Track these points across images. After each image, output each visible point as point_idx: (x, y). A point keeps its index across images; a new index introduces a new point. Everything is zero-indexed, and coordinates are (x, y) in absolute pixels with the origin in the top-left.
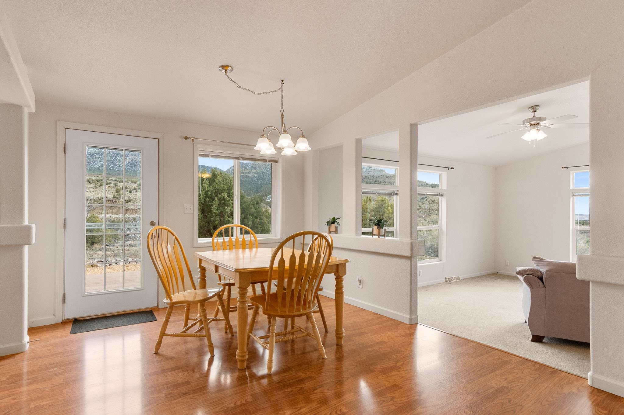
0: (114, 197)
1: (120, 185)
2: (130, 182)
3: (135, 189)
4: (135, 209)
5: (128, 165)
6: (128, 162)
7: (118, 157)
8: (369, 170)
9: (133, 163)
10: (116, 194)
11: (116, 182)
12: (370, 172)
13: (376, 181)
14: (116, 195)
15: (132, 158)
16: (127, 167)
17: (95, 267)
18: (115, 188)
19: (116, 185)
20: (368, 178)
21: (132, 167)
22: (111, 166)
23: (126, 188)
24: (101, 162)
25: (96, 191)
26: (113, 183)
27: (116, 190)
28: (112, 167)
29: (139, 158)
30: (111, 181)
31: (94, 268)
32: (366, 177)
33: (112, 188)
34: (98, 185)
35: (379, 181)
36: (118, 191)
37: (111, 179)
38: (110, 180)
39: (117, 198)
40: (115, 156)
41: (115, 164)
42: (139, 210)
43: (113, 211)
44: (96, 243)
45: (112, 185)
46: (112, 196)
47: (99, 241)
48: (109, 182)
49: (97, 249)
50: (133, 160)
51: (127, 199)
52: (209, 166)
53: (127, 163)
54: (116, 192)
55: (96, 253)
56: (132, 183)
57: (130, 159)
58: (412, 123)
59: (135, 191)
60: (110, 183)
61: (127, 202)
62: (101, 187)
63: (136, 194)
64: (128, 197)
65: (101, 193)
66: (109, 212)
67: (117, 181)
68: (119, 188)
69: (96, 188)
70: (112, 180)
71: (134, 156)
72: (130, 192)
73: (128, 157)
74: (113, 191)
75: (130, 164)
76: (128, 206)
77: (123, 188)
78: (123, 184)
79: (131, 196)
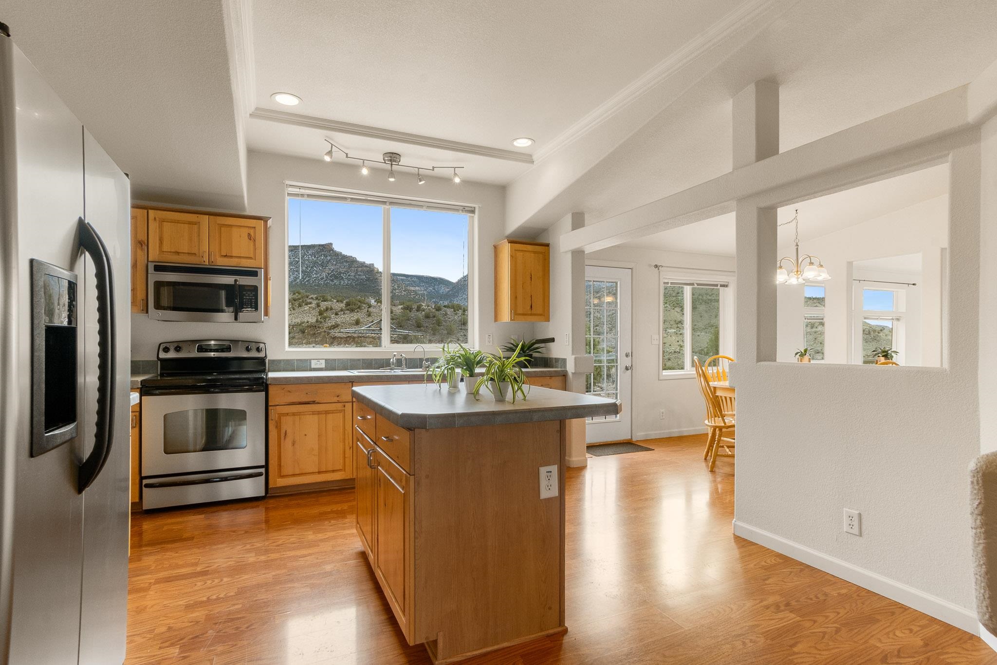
0: (317, 321)
1: (324, 305)
2: (335, 301)
3: (342, 310)
5: (328, 278)
7: (315, 267)
9: (334, 274)
10: (319, 317)
11: (317, 301)
14: (319, 319)
16: (326, 280)
18: (318, 310)
19: (318, 305)
21: (332, 281)
22: (307, 279)
23: (331, 309)
24: (294, 274)
25: (294, 314)
26: (315, 302)
28: (308, 281)
29: (342, 268)
30: (311, 301)
33: (313, 309)
34: (295, 306)
36: (321, 313)
37: (310, 297)
38: (310, 299)
39: (321, 322)
40: (311, 265)
42: (348, 339)
43: (317, 340)
45: (313, 305)
46: (314, 320)
48: (309, 301)
52: (432, 276)
53: (326, 275)
54: (318, 314)
56: (338, 301)
57: (330, 269)
58: (943, 247)
59: (342, 313)
60: (310, 303)
61: (334, 328)
62: (300, 308)
63: (344, 316)
65: (300, 316)
66: (312, 341)
67: (319, 300)
68: (322, 309)
69: (294, 309)
70: (312, 298)
71: (335, 265)
72: (336, 314)
73: (327, 266)
74: (316, 312)
75: (330, 277)
76: (335, 333)
77: (327, 309)
78: (328, 303)
79: (339, 320)
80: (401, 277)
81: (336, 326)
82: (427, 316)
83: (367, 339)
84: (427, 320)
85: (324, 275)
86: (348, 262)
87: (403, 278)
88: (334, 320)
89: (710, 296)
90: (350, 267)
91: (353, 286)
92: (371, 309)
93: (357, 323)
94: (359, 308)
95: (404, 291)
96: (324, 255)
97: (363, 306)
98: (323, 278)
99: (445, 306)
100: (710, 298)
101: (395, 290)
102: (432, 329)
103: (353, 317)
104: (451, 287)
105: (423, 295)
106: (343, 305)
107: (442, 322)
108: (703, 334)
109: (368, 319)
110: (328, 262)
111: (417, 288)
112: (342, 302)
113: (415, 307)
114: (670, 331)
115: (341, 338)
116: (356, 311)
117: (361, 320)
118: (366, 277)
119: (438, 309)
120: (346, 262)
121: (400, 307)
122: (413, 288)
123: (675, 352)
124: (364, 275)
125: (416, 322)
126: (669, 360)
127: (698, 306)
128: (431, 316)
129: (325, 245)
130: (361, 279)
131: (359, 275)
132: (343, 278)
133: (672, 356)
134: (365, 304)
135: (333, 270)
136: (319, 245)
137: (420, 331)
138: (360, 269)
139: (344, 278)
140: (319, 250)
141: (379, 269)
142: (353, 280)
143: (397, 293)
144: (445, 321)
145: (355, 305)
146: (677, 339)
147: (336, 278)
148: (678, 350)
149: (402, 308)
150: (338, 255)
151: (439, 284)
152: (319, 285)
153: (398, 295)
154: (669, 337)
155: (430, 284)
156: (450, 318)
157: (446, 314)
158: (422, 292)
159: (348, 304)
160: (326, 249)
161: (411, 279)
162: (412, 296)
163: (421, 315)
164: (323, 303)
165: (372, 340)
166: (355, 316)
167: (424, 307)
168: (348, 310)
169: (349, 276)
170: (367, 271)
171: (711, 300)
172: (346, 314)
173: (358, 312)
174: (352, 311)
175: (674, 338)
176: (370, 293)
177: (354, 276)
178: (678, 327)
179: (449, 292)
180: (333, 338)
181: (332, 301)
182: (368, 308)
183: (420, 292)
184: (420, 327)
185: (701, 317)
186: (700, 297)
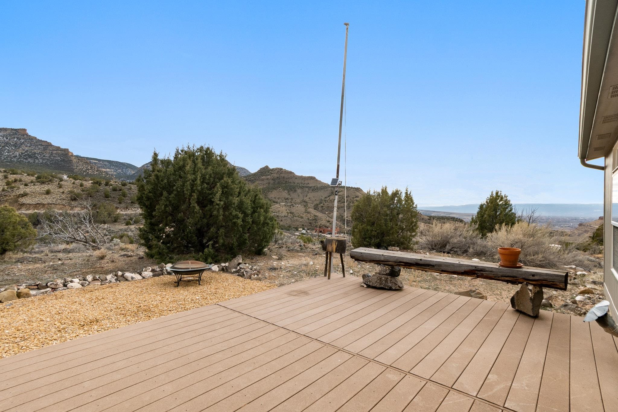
0: (4, 190)
1: (12, 177)
2: (26, 174)
3: (32, 182)
4: (33, 204)
5: (21, 157)
6: (21, 153)
7: (7, 147)
8: (281, 172)
9: (28, 154)
10: (6, 187)
11: (5, 174)
12: (281, 173)
13: (286, 182)
15: (27, 149)
16: (19, 158)
17: (24, 297)
18: (5, 181)
19: (6, 177)
20: (280, 179)
21: (26, 159)
23: (21, 181)
27: (6, 183)
29: (36, 150)
31: (22, 300)
32: (278, 178)
35: (289, 182)
39: (8, 191)
40: (3, 145)
41: (2, 154)
44: (10, 250)
47: (15, 246)
49: (14, 260)
50: (27, 151)
51: (23, 193)
53: (19, 154)
54: (6, 185)
55: (13, 267)
56: (28, 175)
57: (23, 150)
61: (23, 196)
63: (34, 187)
64: (23, 191)
67: (7, 173)
68: (10, 180)
71: (29, 147)
72: (26, 185)
73: (21, 147)
74: (2, 183)
75: (24, 156)
76: (23, 200)
77: (16, 181)
78: (16, 176)
79: (28, 190)
80: (94, 161)
81: (25, 195)
82: (114, 190)
83: (58, 206)
84: (114, 192)
85: (17, 154)
86: (43, 145)
87: (95, 161)
88: (22, 189)
89: (303, 184)
90: (45, 149)
91: (48, 165)
92: (62, 183)
93: (48, 192)
94: (50, 181)
95: (96, 171)
96: (17, 138)
97: (54, 180)
98: (16, 156)
99: (130, 183)
100: (303, 185)
101: (89, 170)
102: (119, 199)
103: (44, 188)
104: (136, 171)
105: (112, 175)
106: (33, 178)
107: (127, 194)
108: (300, 206)
109: (59, 190)
110: (22, 144)
111: (108, 170)
112: (33, 175)
113: (104, 182)
114: (282, 204)
115: (30, 205)
116: (47, 183)
117: (52, 191)
118: (61, 158)
119: (124, 185)
120: (41, 145)
121: (91, 182)
122: (104, 170)
123: (285, 216)
124: (58, 157)
125: (104, 193)
126: (282, 221)
127: (297, 190)
128: (118, 189)
129: (19, 129)
130: (56, 160)
131: (54, 157)
132: (37, 158)
133: (283, 219)
134: (57, 178)
135: (27, 150)
136: (12, 129)
137: (108, 200)
138: (55, 152)
139: (39, 157)
140: (12, 133)
141: (73, 153)
142: (48, 160)
143: (90, 173)
144: (130, 194)
145: (46, 178)
146: (286, 209)
147: (30, 157)
148: (286, 215)
149: (92, 183)
150: (32, 139)
151: (127, 168)
152: (11, 162)
153: (90, 174)
154: (281, 207)
155: (119, 167)
156: (133, 192)
157: (130, 189)
158: (112, 173)
159: (38, 178)
160: (20, 133)
161: (103, 163)
162: (103, 175)
163: (109, 189)
164: (11, 175)
165: (62, 206)
166: (46, 187)
167: (112, 183)
168: (39, 182)
169: (44, 156)
170: (62, 154)
171: (304, 187)
172: (36, 185)
173: (49, 184)
174: (43, 183)
175: (284, 208)
176: (65, 171)
177: (49, 157)
178: (286, 202)
179: (134, 174)
180: (21, 205)
181: (23, 175)
182: (60, 181)
183: (110, 173)
184: (108, 198)
185: (299, 196)
186: (298, 185)
